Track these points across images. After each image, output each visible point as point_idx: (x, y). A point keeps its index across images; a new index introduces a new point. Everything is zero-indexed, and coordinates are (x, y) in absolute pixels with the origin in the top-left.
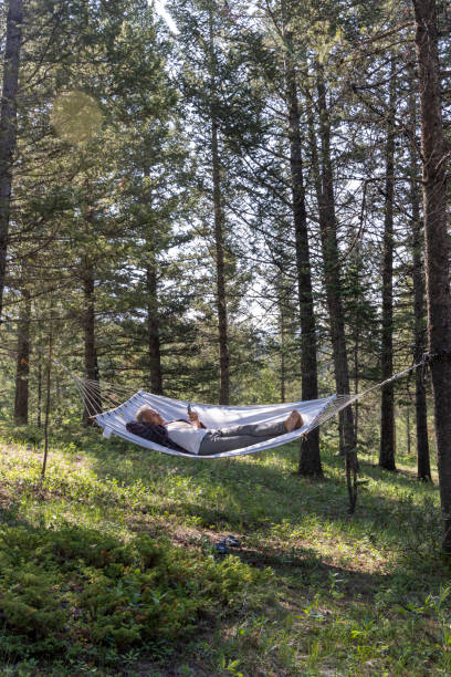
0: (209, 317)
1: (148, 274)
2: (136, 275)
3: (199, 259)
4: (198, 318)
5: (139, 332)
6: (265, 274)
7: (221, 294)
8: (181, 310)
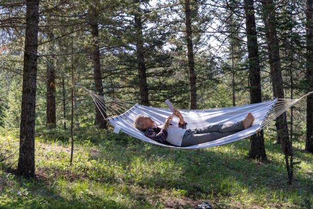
0: (179, 48)
1: (135, 19)
2: (126, 20)
3: (171, 7)
4: (172, 49)
5: (130, 61)
6: (220, 16)
7: (189, 31)
8: (160, 44)
